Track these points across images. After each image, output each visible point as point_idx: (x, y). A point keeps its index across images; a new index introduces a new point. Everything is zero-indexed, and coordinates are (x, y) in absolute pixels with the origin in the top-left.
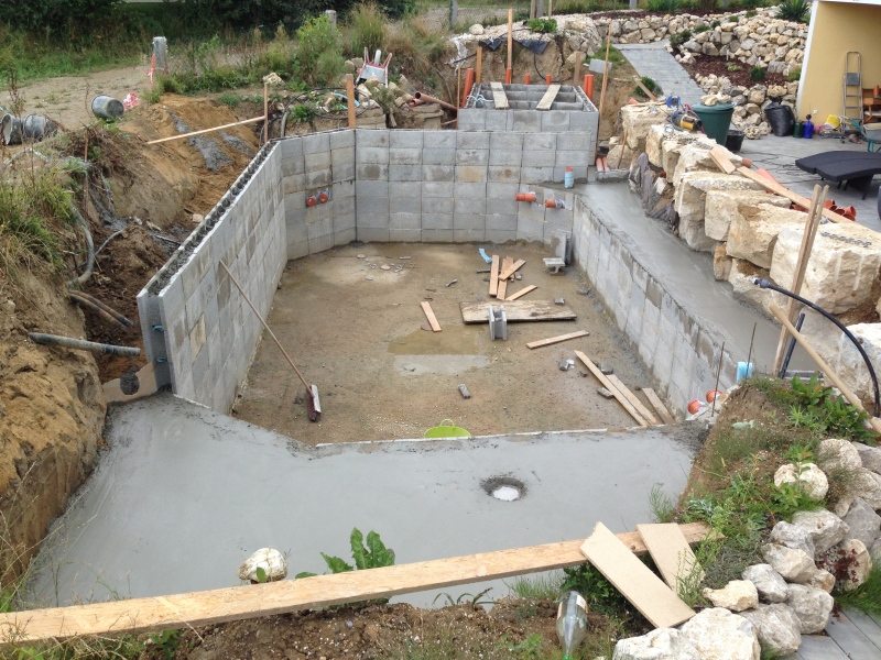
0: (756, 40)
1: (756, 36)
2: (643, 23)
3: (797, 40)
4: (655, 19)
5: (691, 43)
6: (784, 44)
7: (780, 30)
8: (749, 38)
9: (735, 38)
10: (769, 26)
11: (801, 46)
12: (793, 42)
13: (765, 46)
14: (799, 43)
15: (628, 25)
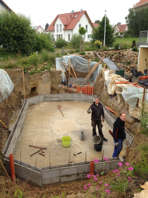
0: (128, 56)
1: (128, 55)
2: (104, 53)
3: (136, 55)
4: (106, 52)
5: (114, 57)
6: (134, 56)
7: (133, 53)
8: (126, 55)
9: (123, 55)
10: (130, 53)
11: (137, 57)
12: (135, 56)
13: (129, 57)
14: (137, 56)
15: (100, 53)
